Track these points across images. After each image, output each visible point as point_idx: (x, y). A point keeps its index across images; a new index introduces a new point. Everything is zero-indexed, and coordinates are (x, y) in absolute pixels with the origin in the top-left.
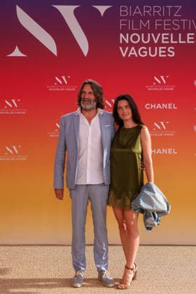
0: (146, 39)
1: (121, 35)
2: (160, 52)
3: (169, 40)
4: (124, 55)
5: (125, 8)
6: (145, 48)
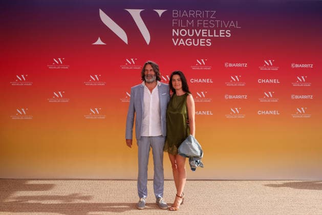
0: (191, 33)
3: (207, 34)
4: (175, 44)
5: (176, 12)
6: (190, 40)
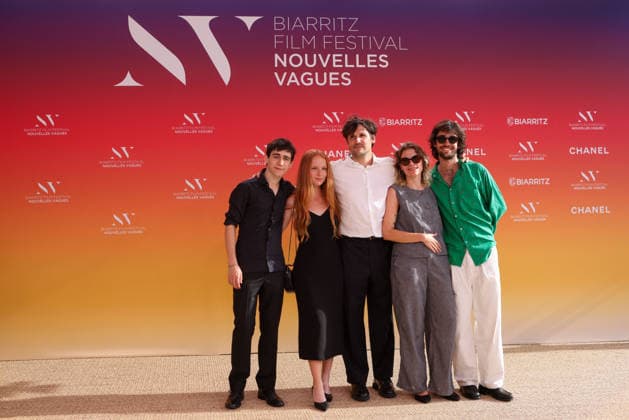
0: (311, 62)
1: (277, 56)
2: (331, 79)
3: (343, 63)
4: (281, 83)
5: (281, 20)
6: (310, 74)
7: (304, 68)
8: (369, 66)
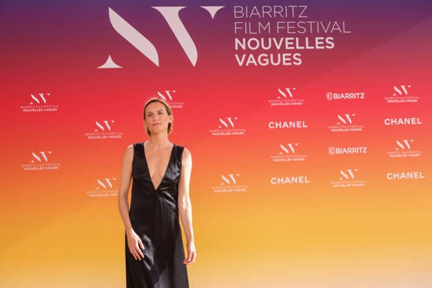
0: (266, 45)
1: (237, 41)
2: (284, 60)
3: (294, 45)
4: (241, 64)
5: (240, 9)
6: (266, 55)
7: (260, 50)
8: (317, 47)
